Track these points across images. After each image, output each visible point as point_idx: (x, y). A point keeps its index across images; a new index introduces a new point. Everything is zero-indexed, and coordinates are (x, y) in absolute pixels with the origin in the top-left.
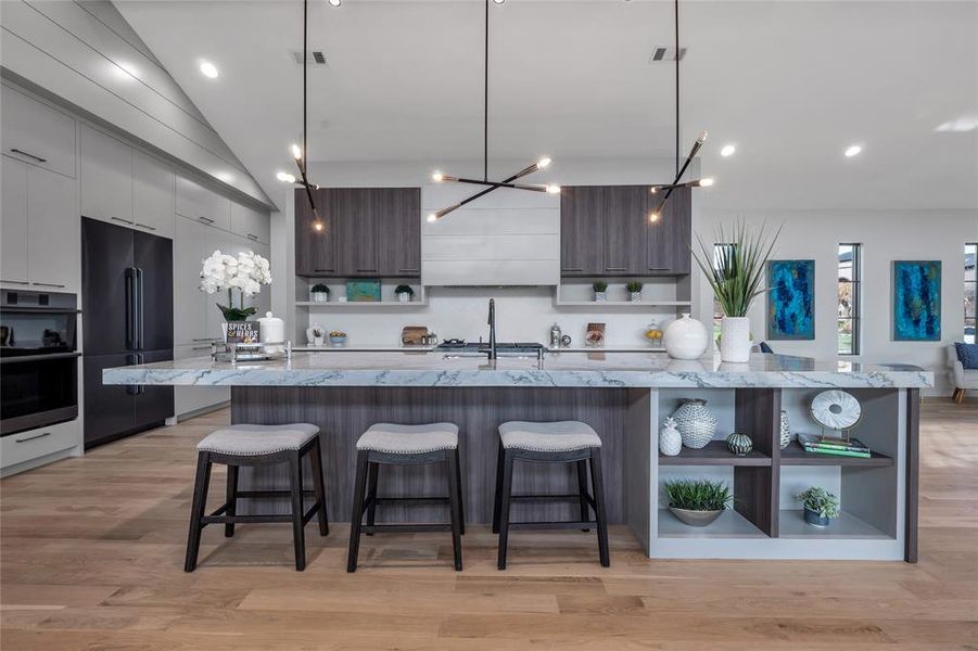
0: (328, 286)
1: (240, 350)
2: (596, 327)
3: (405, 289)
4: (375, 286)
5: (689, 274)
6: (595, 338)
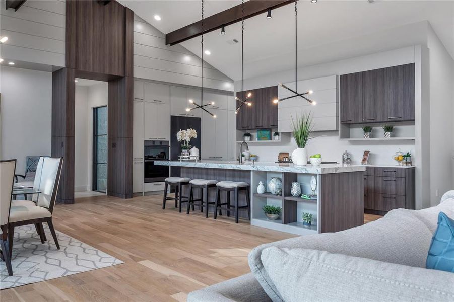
0: (251, 134)
1: (184, 158)
2: (366, 153)
3: (277, 134)
4: (268, 133)
5: (414, 120)
6: (364, 160)
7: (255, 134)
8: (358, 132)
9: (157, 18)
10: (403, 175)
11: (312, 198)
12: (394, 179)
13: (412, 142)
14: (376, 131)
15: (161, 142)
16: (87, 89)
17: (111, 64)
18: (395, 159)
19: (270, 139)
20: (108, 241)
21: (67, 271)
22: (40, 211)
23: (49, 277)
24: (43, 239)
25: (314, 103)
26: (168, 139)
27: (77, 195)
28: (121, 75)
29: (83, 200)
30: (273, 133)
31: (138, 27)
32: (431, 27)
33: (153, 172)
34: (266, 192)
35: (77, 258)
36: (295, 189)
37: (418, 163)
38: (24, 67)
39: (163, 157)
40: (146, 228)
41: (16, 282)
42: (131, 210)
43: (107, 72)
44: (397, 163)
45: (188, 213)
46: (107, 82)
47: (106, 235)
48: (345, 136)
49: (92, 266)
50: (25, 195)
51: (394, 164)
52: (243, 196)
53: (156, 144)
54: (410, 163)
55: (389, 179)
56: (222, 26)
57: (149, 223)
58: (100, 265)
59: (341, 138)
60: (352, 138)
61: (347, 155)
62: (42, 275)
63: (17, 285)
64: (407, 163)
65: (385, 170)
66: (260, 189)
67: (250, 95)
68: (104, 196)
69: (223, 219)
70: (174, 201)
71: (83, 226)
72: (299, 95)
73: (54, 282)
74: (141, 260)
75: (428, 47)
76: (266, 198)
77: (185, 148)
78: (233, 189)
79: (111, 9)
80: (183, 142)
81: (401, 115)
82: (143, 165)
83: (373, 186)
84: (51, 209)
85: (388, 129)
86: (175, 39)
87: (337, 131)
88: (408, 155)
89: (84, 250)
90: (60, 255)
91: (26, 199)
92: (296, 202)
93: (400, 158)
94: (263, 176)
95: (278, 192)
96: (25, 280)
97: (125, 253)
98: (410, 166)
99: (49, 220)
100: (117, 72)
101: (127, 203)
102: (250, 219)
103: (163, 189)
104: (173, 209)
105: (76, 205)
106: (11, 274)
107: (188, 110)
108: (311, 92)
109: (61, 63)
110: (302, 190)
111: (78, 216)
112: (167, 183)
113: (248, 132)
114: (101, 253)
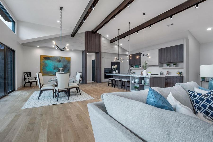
1: (114, 73)
2: (168, 72)
3: (141, 66)
4: (138, 66)
5: (183, 62)
6: (167, 74)
7: (135, 66)
8: (165, 66)
9: (107, 36)
10: (179, 78)
11: (148, 84)
12: (176, 80)
13: (183, 68)
14: (171, 65)
15: (109, 69)
16: (91, 56)
17: (96, 49)
18: (177, 73)
19: (139, 68)
20: (92, 93)
21: (81, 100)
22: (76, 85)
23: (77, 101)
24: (78, 92)
25: (150, 57)
26: (111, 68)
27: (88, 82)
28: (98, 51)
29: (89, 83)
30: (139, 66)
31: (103, 39)
32: (190, 32)
33: (107, 77)
34: (135, 82)
35: (84, 97)
36: (143, 82)
37: (184, 75)
38: (76, 51)
39: (110, 73)
40: (102, 91)
41: (70, 101)
42: (100, 86)
43: (95, 51)
44: (178, 75)
45: (114, 87)
46: (95, 54)
47: (92, 92)
48: (161, 66)
49: (87, 99)
50: (74, 81)
51: (177, 75)
52: (128, 83)
53: (107, 69)
54: (182, 75)
55: (174, 79)
56: (124, 37)
57: (103, 89)
58: (89, 99)
59: (160, 67)
60: (164, 67)
61: (162, 72)
62: (75, 100)
63: (70, 102)
64: (181, 75)
65: (173, 77)
66: (133, 82)
67: (131, 56)
68: (95, 83)
69: (124, 89)
70: (111, 84)
71: (88, 90)
72: (145, 55)
73: (78, 102)
74: (99, 98)
75: (189, 38)
76: (135, 84)
77: (114, 70)
78: (126, 81)
79: (96, 35)
80: (114, 69)
81: (179, 60)
82: (104, 75)
83: (169, 82)
84: (79, 85)
85: (174, 64)
86: (112, 41)
87: (158, 65)
88: (181, 72)
89: (86, 95)
90: (80, 96)
91: (74, 82)
92: (143, 86)
93: (179, 73)
94: (134, 78)
95: (138, 82)
96: (71, 101)
97: (96, 97)
98: (182, 76)
99: (78, 87)
100: (97, 51)
101: (100, 84)
102: (130, 90)
103: (108, 81)
104: (110, 86)
105: (88, 84)
106: (69, 100)
107: (115, 60)
108: (149, 54)
109: (84, 49)
110: (145, 82)
111: (87, 87)
112: (109, 79)
113: (132, 66)
114: (90, 96)
